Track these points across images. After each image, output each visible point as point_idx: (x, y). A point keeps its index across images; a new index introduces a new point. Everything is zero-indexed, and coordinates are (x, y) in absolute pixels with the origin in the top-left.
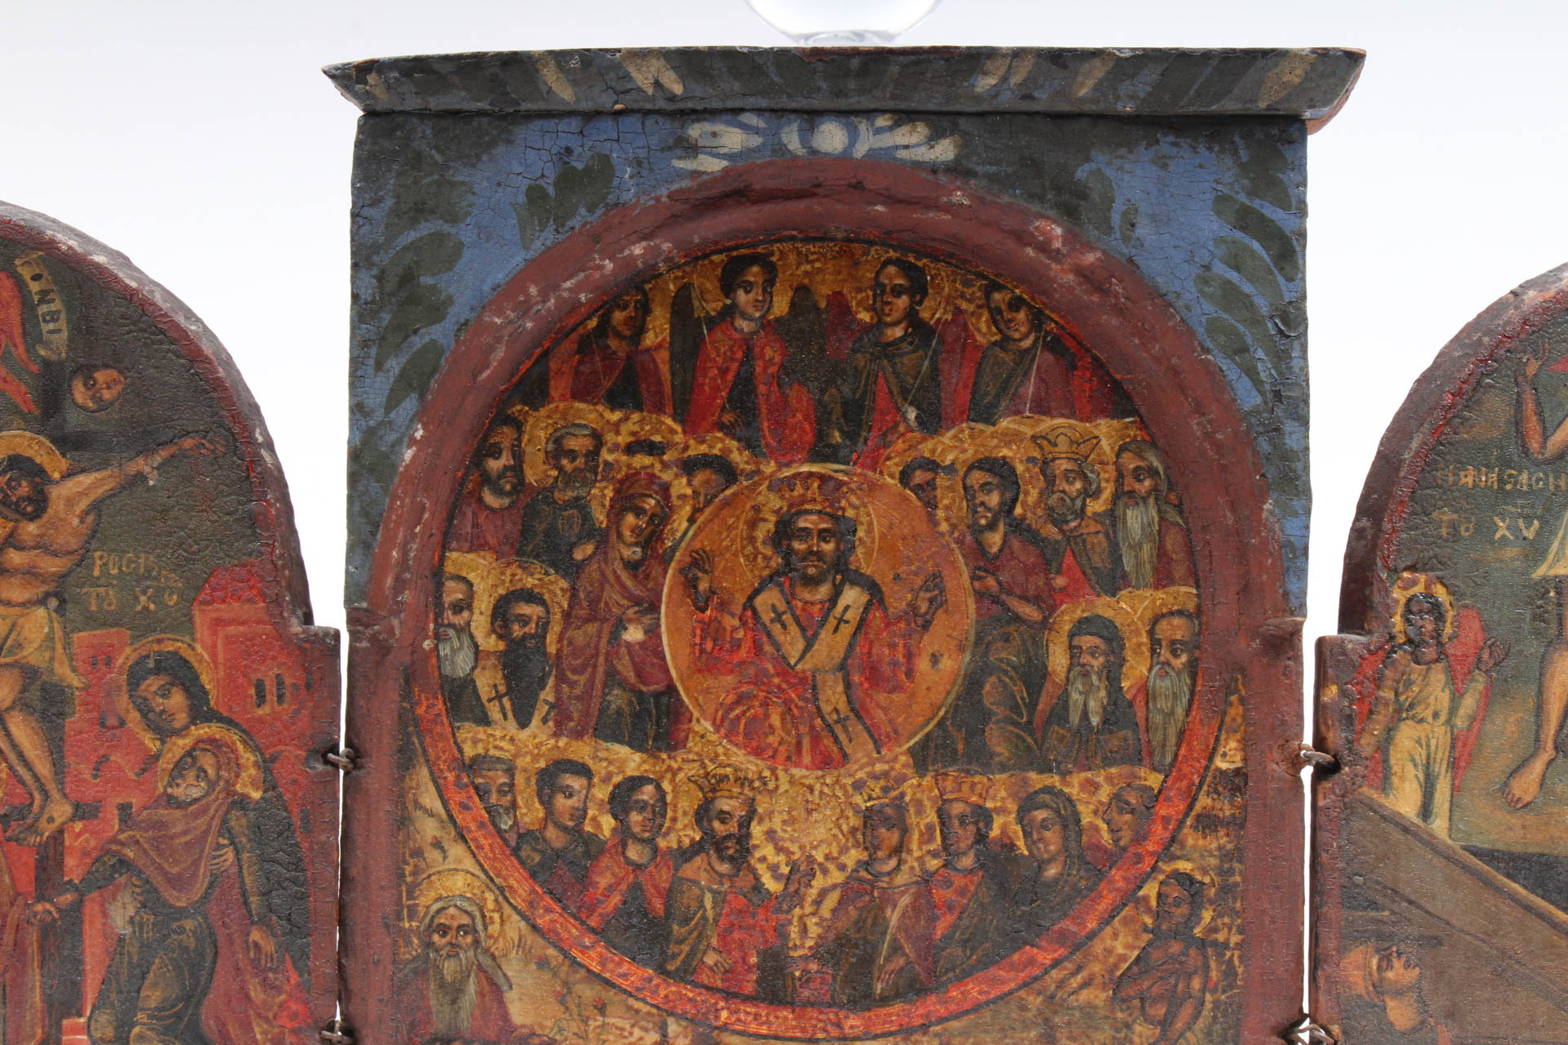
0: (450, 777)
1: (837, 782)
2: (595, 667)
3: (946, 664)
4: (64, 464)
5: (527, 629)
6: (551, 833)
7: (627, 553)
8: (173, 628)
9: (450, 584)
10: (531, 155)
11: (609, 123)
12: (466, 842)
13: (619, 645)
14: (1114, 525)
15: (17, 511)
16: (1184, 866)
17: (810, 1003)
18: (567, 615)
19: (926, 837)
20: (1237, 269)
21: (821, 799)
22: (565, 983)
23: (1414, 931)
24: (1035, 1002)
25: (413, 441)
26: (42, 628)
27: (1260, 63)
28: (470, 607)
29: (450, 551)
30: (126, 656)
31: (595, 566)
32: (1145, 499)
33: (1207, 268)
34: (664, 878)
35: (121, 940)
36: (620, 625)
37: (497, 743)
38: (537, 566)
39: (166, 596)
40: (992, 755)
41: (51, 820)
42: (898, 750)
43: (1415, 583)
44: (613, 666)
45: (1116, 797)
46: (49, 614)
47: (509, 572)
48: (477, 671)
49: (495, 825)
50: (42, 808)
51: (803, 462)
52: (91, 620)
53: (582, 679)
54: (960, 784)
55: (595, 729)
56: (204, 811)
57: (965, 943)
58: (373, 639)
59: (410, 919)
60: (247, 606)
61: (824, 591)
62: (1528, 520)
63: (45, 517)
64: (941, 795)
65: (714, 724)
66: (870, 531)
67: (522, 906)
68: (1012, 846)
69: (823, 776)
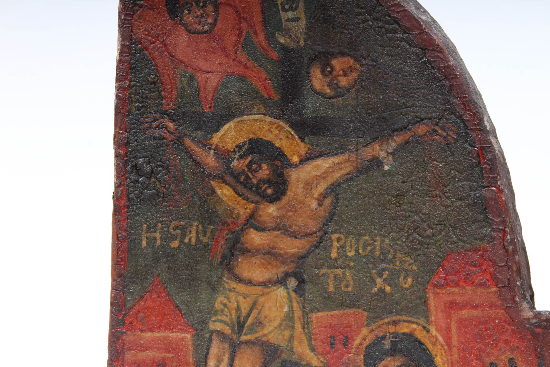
4: (303, 148)
8: (408, 310)
15: (258, 193)
26: (282, 307)
30: (363, 337)
39: (401, 279)
46: (288, 293)
60: (480, 291)
63: (285, 200)
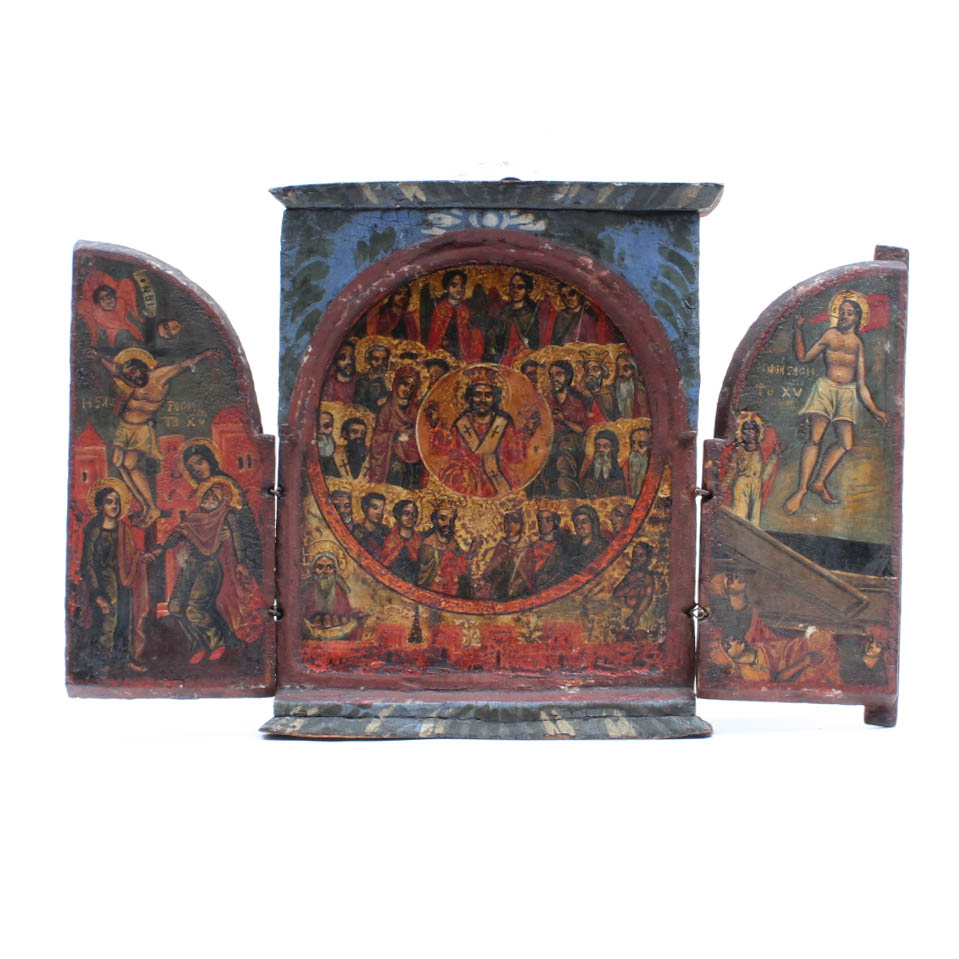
0: (324, 500)
1: (493, 502)
2: (387, 453)
3: (541, 451)
4: (155, 363)
5: (357, 435)
6: (368, 525)
7: (401, 402)
8: (203, 434)
9: (323, 416)
10: (359, 227)
11: (394, 213)
12: (331, 528)
13: (397, 442)
14: (615, 390)
15: (135, 383)
16: (644, 539)
17: (481, 599)
18: (374, 429)
20: (669, 278)
21: (486, 510)
22: (374, 590)
23: (743, 567)
24: (579, 598)
25: (307, 353)
26: (146, 434)
27: (678, 189)
28: (332, 426)
29: (323, 401)
30: (183, 447)
31: (387, 408)
32: (628, 379)
33: (655, 278)
34: (417, 544)
35: (182, 570)
36: (398, 434)
38: (362, 408)
39: (200, 421)
40: (561, 491)
41: (151, 518)
43: (746, 416)
44: (395, 452)
45: (615, 510)
46: (149, 428)
48: (335, 454)
49: (343, 521)
50: (147, 512)
51: (478, 362)
52: (168, 431)
53: (381, 457)
54: (546, 504)
55: (387, 479)
56: (217, 514)
57: (549, 573)
58: (290, 440)
59: (307, 561)
60: (235, 425)
61: (487, 419)
62: (798, 388)
63: (147, 386)
64: (538, 508)
65: (439, 476)
66: (507, 392)
67: (355, 556)
68: (569, 531)
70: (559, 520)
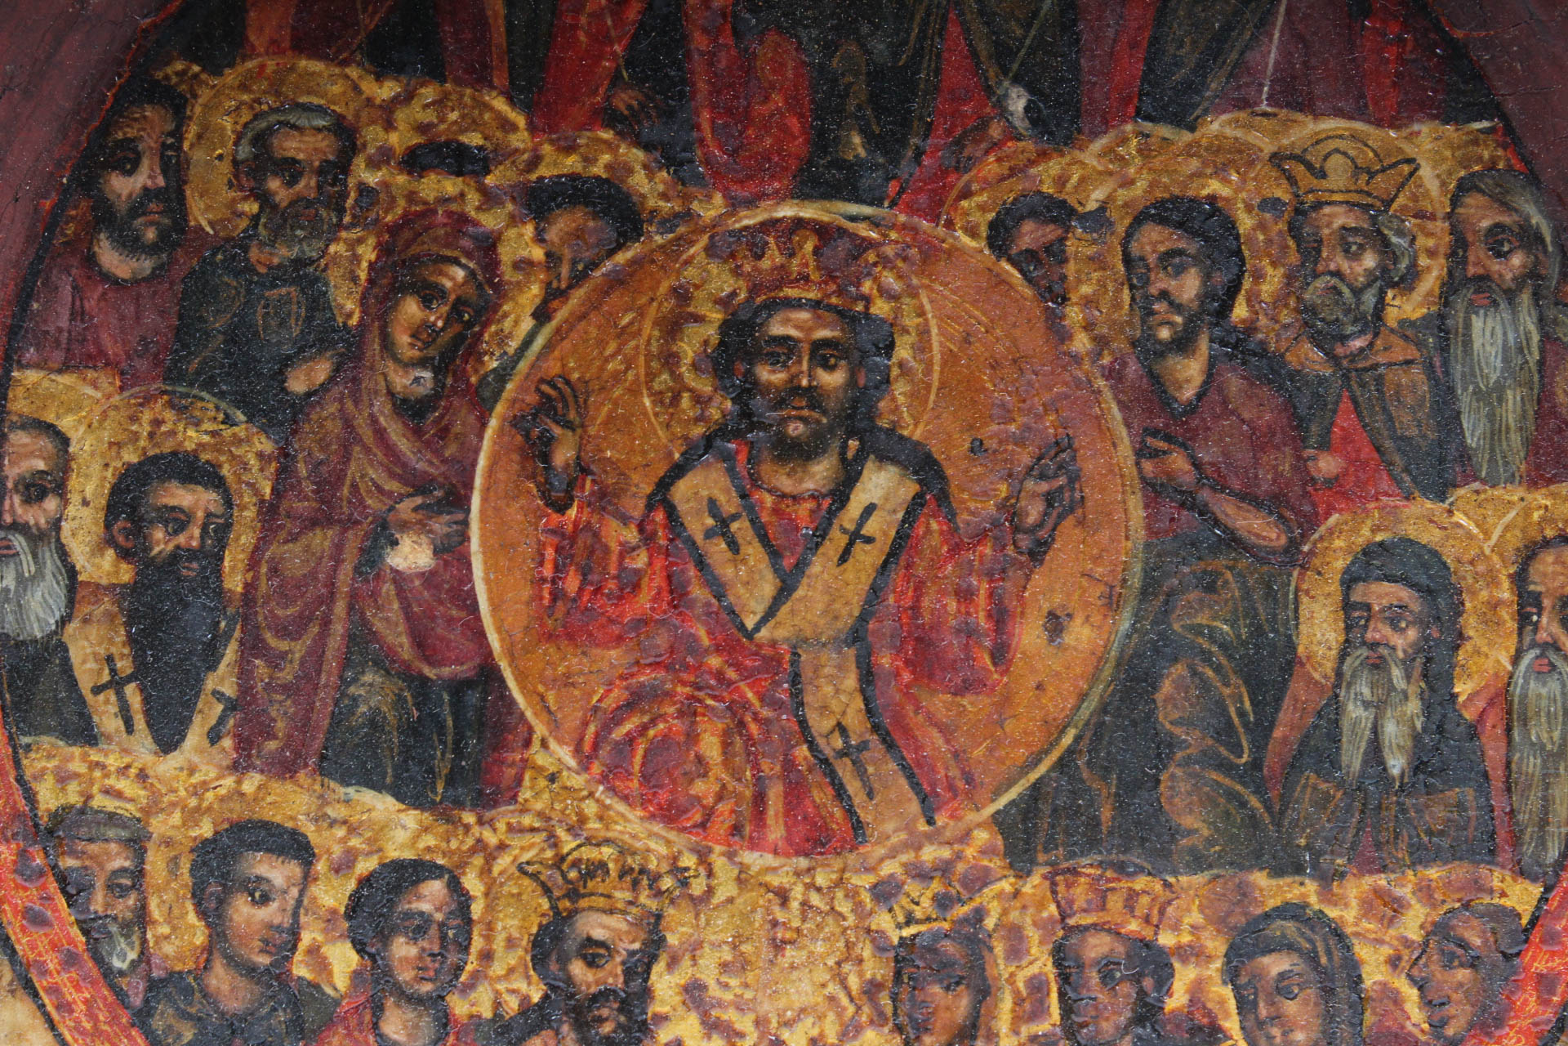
0: (6, 852)
1: (840, 882)
2: (326, 623)
3: (1081, 635)
5: (181, 539)
6: (220, 979)
7: (401, 381)
9: (20, 439)
12: (35, 995)
13: (378, 577)
14: (1444, 349)
18: (269, 511)
19: (1027, 1006)
21: (804, 920)
28: (61, 490)
29: (22, 367)
31: (333, 408)
32: (1511, 295)
36: (383, 534)
37: (111, 781)
38: (208, 405)
40: (1174, 833)
42: (972, 817)
44: (365, 622)
45: (1439, 930)
47: (147, 416)
48: (71, 628)
49: (99, 960)
51: (781, 198)
53: (298, 649)
54: (1103, 896)
55: (323, 758)
61: (821, 472)
64: (1063, 917)
65: (577, 751)
66: (922, 346)
69: (809, 870)
70: (1164, 978)
